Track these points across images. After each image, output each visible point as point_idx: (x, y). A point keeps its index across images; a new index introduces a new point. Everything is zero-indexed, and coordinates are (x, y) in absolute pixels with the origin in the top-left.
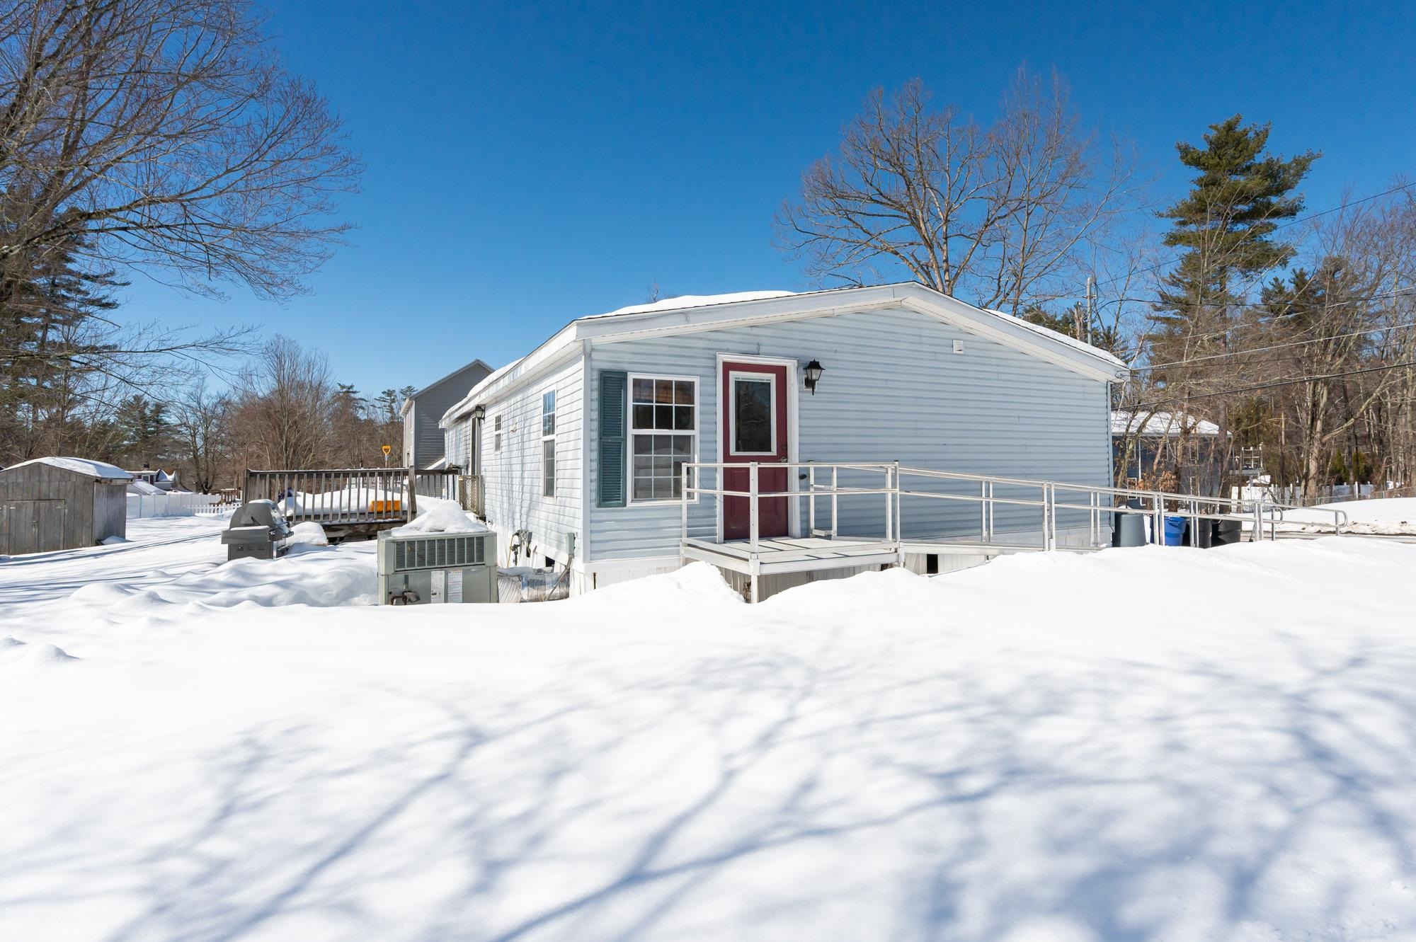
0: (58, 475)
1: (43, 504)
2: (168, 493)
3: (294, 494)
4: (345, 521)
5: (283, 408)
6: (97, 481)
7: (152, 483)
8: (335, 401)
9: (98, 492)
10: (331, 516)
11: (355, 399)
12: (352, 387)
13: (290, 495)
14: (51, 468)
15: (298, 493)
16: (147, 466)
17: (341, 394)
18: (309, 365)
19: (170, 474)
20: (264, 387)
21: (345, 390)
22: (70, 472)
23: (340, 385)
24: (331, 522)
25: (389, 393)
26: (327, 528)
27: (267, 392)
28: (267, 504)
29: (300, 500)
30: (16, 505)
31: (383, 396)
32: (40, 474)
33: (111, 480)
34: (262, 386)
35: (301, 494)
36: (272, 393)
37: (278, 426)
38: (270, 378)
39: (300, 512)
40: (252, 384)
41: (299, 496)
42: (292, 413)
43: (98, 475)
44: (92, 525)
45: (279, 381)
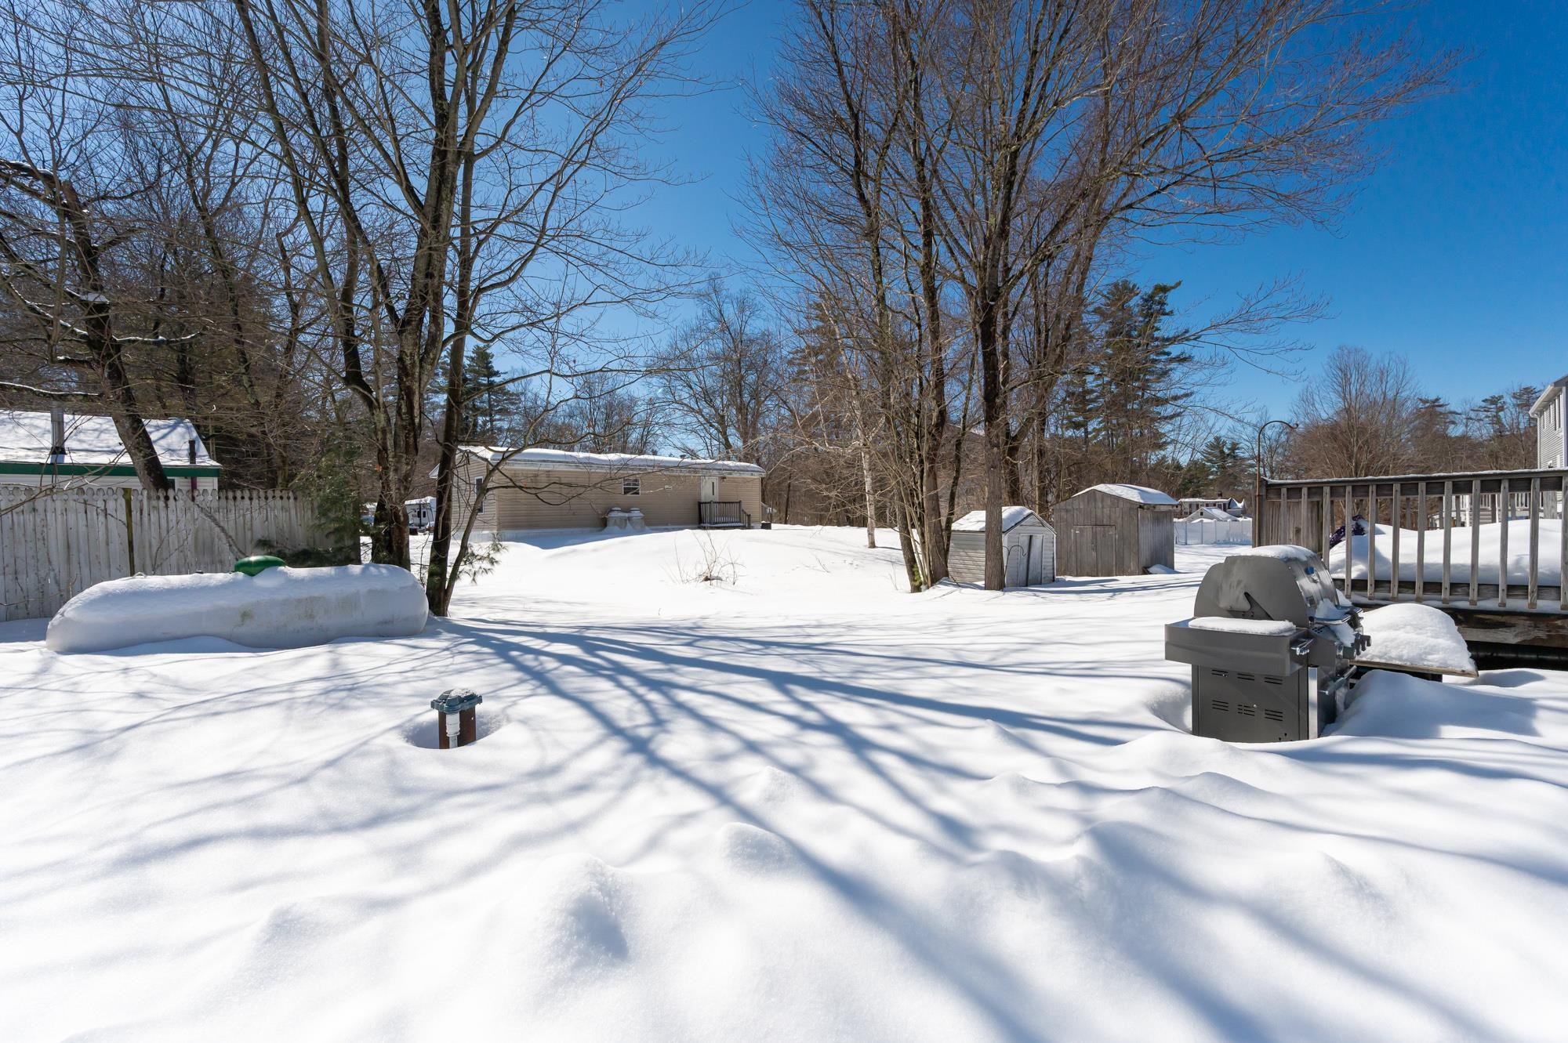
0: (1108, 502)
1: (1099, 528)
2: (1240, 519)
3: (1368, 528)
4: (1519, 604)
5: (1351, 427)
6: (1140, 507)
7: (1225, 510)
8: (1416, 418)
9: (1143, 518)
10: (1474, 588)
11: (1441, 413)
12: (1437, 400)
13: (1359, 531)
14: (1104, 494)
15: (1379, 526)
16: (1220, 495)
17: (1423, 410)
18: (1382, 373)
19: (1240, 502)
20: (1327, 408)
21: (1427, 405)
22: (1118, 498)
23: (1421, 400)
24: (1473, 603)
25: (1494, 401)
26: (1462, 618)
27: (1331, 412)
28: (1289, 560)
29: (1383, 543)
30: (1080, 529)
31: (1484, 404)
32: (1095, 500)
33: (1154, 506)
34: (1325, 405)
35: (1388, 529)
36: (1337, 413)
37: (1346, 447)
38: (1334, 397)
39: (1383, 571)
40: (1313, 405)
41: (1381, 533)
42: (1362, 430)
43: (1142, 501)
44: (1138, 553)
45: (1345, 398)
